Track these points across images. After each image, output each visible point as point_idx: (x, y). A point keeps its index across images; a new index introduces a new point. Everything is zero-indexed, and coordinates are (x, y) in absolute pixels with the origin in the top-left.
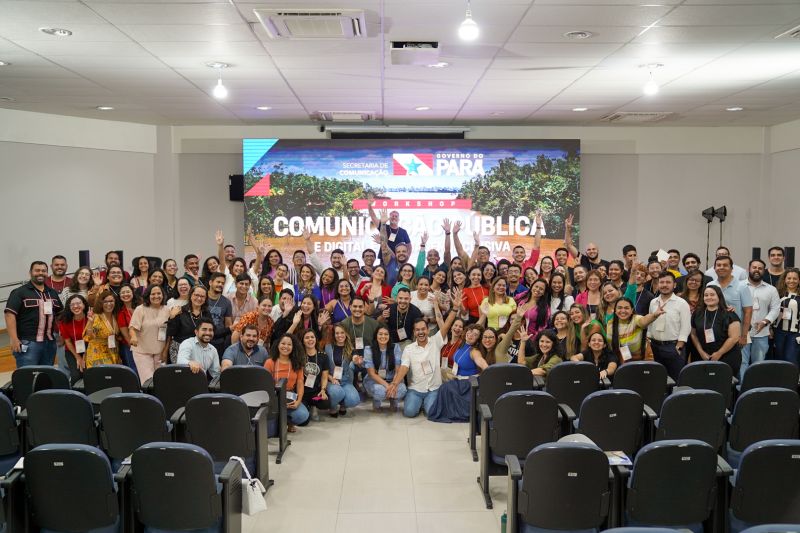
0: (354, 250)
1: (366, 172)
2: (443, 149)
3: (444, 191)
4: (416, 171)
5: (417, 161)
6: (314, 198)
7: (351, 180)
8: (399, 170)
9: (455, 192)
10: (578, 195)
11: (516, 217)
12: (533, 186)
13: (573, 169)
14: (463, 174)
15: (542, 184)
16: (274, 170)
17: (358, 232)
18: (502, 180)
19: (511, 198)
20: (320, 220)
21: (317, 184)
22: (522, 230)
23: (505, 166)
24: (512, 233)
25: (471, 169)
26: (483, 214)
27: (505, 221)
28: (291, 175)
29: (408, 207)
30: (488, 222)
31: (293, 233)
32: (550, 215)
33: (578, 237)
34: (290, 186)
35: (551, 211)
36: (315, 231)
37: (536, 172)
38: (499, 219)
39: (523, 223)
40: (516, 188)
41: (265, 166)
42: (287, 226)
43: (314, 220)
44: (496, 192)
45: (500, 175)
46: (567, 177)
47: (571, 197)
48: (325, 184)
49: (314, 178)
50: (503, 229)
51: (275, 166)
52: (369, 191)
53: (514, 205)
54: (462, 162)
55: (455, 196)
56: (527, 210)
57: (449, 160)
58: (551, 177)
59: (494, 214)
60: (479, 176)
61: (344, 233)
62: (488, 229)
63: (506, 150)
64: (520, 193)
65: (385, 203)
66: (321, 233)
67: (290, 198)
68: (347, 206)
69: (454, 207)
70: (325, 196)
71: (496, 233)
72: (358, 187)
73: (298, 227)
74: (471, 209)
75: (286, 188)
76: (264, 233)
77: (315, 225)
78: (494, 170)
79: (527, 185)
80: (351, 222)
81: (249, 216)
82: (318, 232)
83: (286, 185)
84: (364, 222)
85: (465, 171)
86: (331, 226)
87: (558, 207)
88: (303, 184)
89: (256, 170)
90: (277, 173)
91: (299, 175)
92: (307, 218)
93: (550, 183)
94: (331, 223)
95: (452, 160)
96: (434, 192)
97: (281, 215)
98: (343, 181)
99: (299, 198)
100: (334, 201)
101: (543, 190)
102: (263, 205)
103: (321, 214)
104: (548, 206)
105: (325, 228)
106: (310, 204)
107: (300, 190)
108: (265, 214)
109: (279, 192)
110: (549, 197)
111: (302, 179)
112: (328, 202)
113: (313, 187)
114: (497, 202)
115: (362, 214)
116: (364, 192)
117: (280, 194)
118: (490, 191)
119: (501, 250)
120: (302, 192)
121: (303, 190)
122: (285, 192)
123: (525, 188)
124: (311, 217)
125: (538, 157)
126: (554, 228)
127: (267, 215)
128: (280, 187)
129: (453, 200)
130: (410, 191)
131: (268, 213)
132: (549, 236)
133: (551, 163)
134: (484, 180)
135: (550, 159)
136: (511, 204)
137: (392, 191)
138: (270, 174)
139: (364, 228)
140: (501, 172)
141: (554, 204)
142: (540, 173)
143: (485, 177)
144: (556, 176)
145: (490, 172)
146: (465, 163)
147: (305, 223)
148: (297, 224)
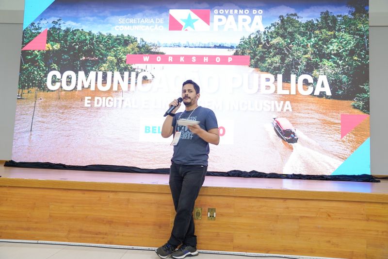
1: (141, 27)
3: (220, 47)
5: (194, 16)
6: (88, 53)
7: (125, 35)
8: (175, 25)
9: (232, 47)
10: (367, 53)
11: (298, 75)
12: (317, 44)
13: (361, 26)
15: (326, 41)
16: (52, 25)
17: (129, 87)
18: (283, 36)
19: (292, 55)
20: (92, 74)
21: (92, 39)
22: (306, 89)
23: (285, 22)
24: (293, 92)
26: (262, 71)
27: (286, 79)
28: (67, 31)
29: (182, 63)
30: (268, 80)
31: (65, 87)
32: (336, 74)
33: (368, 99)
34: (66, 41)
35: (338, 70)
36: (86, 86)
37: (320, 29)
38: (280, 77)
39: (306, 82)
40: (299, 45)
41: (43, 22)
42: (60, 81)
43: (87, 74)
44: (276, 48)
45: (281, 32)
46: (354, 34)
47: (359, 56)
48: (100, 39)
49: (90, 34)
50: (284, 88)
51: (54, 22)
52: (143, 46)
53: (295, 63)
54: (241, 17)
55: (232, 52)
56: (310, 68)
58: (337, 33)
59: (275, 71)
60: (258, 32)
61: (115, 88)
62: (268, 87)
64: (302, 50)
65: (159, 58)
66: (93, 88)
67: (65, 53)
68: (120, 61)
69: (232, 63)
70: (99, 51)
71: (276, 92)
72: (132, 42)
73: (70, 82)
74: (249, 66)
75: (62, 43)
76: (37, 86)
77: (87, 79)
78: (275, 26)
79: (310, 42)
80: (123, 78)
81: (24, 70)
82: (89, 87)
83: (62, 40)
84: (137, 77)
85: (243, 26)
86: (103, 81)
87: (344, 66)
88: (79, 39)
89: (35, 25)
90: (55, 28)
91: (75, 30)
92: (79, 72)
93: (335, 40)
94: (103, 77)
95: (229, 16)
96: (210, 47)
97: (54, 69)
98: (118, 36)
99: (74, 52)
100: (108, 55)
101: (328, 48)
102: (38, 59)
103: (94, 69)
104: (333, 65)
105: (96, 83)
106: (84, 58)
107: (74, 45)
108: (39, 68)
109: (55, 47)
110: (334, 55)
111: (78, 34)
112: (101, 57)
113: (88, 42)
114: (277, 59)
115: (135, 69)
116: (138, 47)
117: (56, 48)
118: (270, 47)
119: (282, 110)
120: (77, 47)
121: (78, 45)
122: (60, 47)
123: (307, 45)
124: (83, 72)
125: (322, 13)
126: (341, 88)
127: (41, 69)
128: (56, 42)
129: (230, 56)
130: (185, 47)
131: (43, 68)
132: (334, 96)
133: (336, 19)
134: (263, 36)
135: (335, 15)
136: (292, 61)
137: (166, 46)
138: (48, 29)
139: (136, 83)
140: (281, 28)
141: (340, 63)
142: (324, 30)
143: (265, 33)
144: (341, 34)
145: (270, 28)
146: (243, 19)
147: (77, 78)
148: (69, 78)
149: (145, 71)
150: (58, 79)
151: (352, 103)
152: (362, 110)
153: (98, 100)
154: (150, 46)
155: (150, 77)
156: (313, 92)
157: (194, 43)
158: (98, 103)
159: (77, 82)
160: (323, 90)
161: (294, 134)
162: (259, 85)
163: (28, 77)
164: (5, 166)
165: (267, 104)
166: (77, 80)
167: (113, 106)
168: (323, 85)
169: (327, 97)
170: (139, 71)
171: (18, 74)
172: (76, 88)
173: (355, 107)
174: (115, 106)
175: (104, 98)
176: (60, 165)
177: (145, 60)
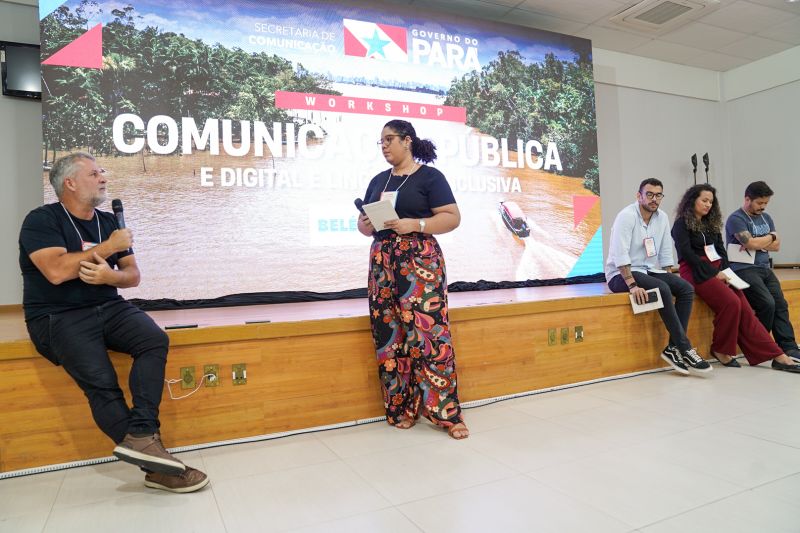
1: (297, 44)
2: (421, 23)
3: (425, 90)
4: (383, 54)
5: (383, 36)
6: (199, 81)
7: (270, 55)
8: (354, 48)
9: (441, 93)
10: (594, 116)
11: (526, 141)
12: (543, 97)
13: (586, 79)
14: (452, 66)
15: (553, 95)
16: (113, 18)
17: (284, 151)
18: (504, 82)
19: (517, 111)
20: (211, 124)
21: (204, 55)
22: (535, 161)
23: (507, 62)
24: (521, 165)
25: (463, 60)
26: (482, 132)
27: (512, 147)
28: (149, 33)
29: (368, 112)
30: (490, 146)
31: (155, 147)
32: (566, 141)
33: (598, 176)
34: (148, 54)
35: (567, 136)
36: (201, 145)
37: (546, 77)
38: (504, 141)
39: (534, 149)
40: (524, 98)
41: (90, 8)
42: (143, 135)
43: (200, 123)
44: (498, 100)
45: (502, 75)
46: (580, 89)
47: (587, 120)
48: (221, 56)
49: (198, 44)
51: (115, 12)
52: (304, 78)
53: (521, 124)
54: (450, 47)
55: (441, 101)
56: (539, 131)
57: (430, 42)
58: (564, 86)
59: (498, 133)
60: (474, 72)
61: (259, 152)
62: (491, 157)
63: (507, 38)
64: (528, 105)
65: (332, 102)
66: (214, 150)
67: (149, 78)
68: (263, 101)
69: (442, 118)
70: (221, 80)
71: (501, 163)
72: (283, 69)
73: (166, 137)
74: (466, 124)
75: (139, 57)
76: (91, 145)
77: (201, 134)
78: (494, 66)
79: (536, 95)
80: (271, 133)
81: (53, 108)
82: (208, 148)
83: (138, 51)
84: (296, 133)
85: (454, 62)
86: (233, 137)
87: (574, 131)
88: (176, 53)
89: (69, 12)
90: (120, 24)
91: (167, 35)
92: (184, 120)
93: (562, 96)
94: (233, 131)
95: (435, 43)
96: (410, 90)
97: (128, 111)
98: (255, 55)
99: (168, 79)
100: (239, 89)
101: (556, 105)
102: (86, 87)
103: (213, 113)
104: (562, 129)
105: (221, 142)
106: (191, 92)
107: (168, 64)
108: (91, 106)
109: (123, 64)
110: (563, 115)
111: (174, 43)
112: (226, 91)
113: (195, 60)
114: (499, 115)
115: (292, 118)
116: (295, 79)
117: (126, 67)
118: (491, 97)
119: (510, 191)
120: (174, 68)
121: (175, 65)
122: (137, 66)
123: (533, 98)
124: (192, 119)
125: (547, 55)
126: (571, 161)
127: (97, 108)
128: (126, 54)
129: (440, 107)
130: (373, 85)
131: (99, 106)
132: (566, 172)
133: (562, 67)
134: (481, 80)
135: (561, 61)
136: (518, 120)
137: (342, 82)
138: (104, 25)
139: (296, 143)
140: (502, 70)
141: (569, 126)
142: (551, 80)
143: (482, 74)
144: (568, 87)
145: (488, 69)
146: (453, 50)
147: (180, 130)
148: (163, 130)
149: (310, 122)
150: (139, 131)
151: (583, 181)
152: (592, 191)
153: (227, 173)
154: (316, 79)
155: (319, 134)
156: (543, 166)
157: (387, 81)
158: (228, 180)
159: (180, 138)
160: (553, 162)
161: (525, 224)
162: (480, 154)
163: (66, 124)
165: (492, 181)
166: (180, 134)
167: (258, 185)
168: (553, 157)
169: (558, 173)
170: (301, 122)
172: (179, 150)
173: (586, 187)
174: (261, 184)
175: (239, 170)
176: (165, 301)
177: (308, 103)
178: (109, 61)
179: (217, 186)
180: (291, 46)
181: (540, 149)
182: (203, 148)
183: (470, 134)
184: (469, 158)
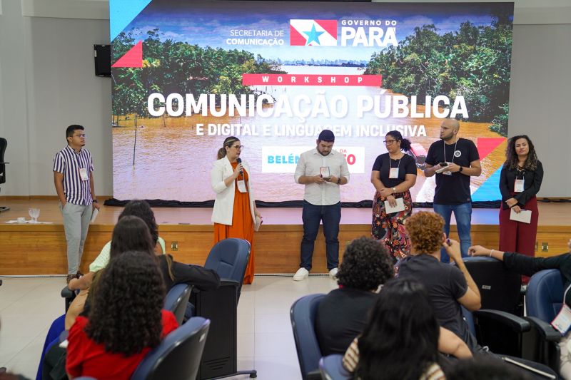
0: (243, 134)
1: (258, 41)
2: (349, 15)
3: (350, 65)
4: (318, 42)
5: (319, 28)
6: (196, 71)
7: (240, 50)
8: (297, 39)
9: (362, 66)
10: (509, 70)
11: (433, 97)
12: (456, 60)
13: (503, 39)
14: (372, 44)
15: (465, 57)
16: (148, 36)
17: (247, 112)
18: (419, 52)
19: (428, 74)
20: (203, 97)
21: (199, 55)
22: (441, 112)
23: (422, 35)
24: (428, 115)
25: (382, 39)
26: (395, 92)
27: (421, 101)
28: (168, 43)
29: (307, 84)
30: (401, 102)
31: (171, 112)
32: (475, 94)
33: (507, 120)
34: (167, 56)
35: (476, 90)
36: (197, 111)
37: (459, 42)
38: (414, 98)
39: (442, 104)
40: (435, 62)
41: (136, 32)
42: (164, 105)
43: (196, 98)
44: (410, 66)
45: (416, 46)
46: (496, 48)
47: (500, 73)
48: (209, 54)
49: (196, 48)
50: (418, 111)
51: (149, 32)
52: (261, 64)
53: (431, 83)
54: (372, 30)
55: (362, 71)
56: (447, 88)
57: (356, 28)
58: (477, 48)
59: (408, 92)
60: (391, 47)
61: (231, 113)
62: (401, 110)
63: (424, 15)
64: (439, 67)
65: (280, 79)
66: (205, 114)
67: (167, 71)
68: (235, 81)
69: (362, 84)
70: (209, 69)
71: (409, 115)
72: (248, 59)
73: (177, 106)
74: (381, 87)
75: (162, 59)
76: (136, 112)
77: (197, 103)
78: (409, 40)
79: (447, 59)
80: (239, 101)
81: (117, 92)
82: (201, 112)
83: (162, 55)
84: (256, 101)
85: (375, 41)
86: (216, 105)
87: (484, 85)
88: (183, 55)
89: (125, 36)
90: (152, 40)
91: (178, 43)
92: (187, 95)
93: (475, 56)
94: (216, 101)
95: (359, 28)
96: (338, 66)
97: (156, 91)
98: (230, 51)
99: (178, 70)
100: (220, 75)
101: (467, 65)
102: (134, 79)
103: (204, 91)
104: (472, 84)
105: (208, 108)
106: (191, 78)
107: (178, 62)
108: (136, 89)
109: (153, 63)
110: (474, 72)
111: (182, 48)
112: (212, 76)
113: (194, 58)
114: (411, 78)
115: (253, 91)
116: (256, 65)
117: (155, 65)
118: (404, 65)
119: (416, 135)
120: (182, 64)
121: (183, 62)
122: (161, 64)
123: (445, 62)
124: (192, 95)
125: (462, 24)
126: (478, 110)
127: (139, 90)
128: (155, 58)
129: (361, 76)
130: (310, 65)
131: (141, 89)
132: (472, 119)
133: (478, 32)
134: (396, 52)
135: (477, 27)
136: (428, 80)
137: (288, 65)
138: (143, 41)
139: (255, 108)
140: (417, 43)
141: (479, 81)
142: (464, 44)
143: (398, 48)
144: (482, 48)
145: (404, 43)
146: (375, 32)
147: (185, 102)
148: (176, 102)
149: (264, 93)
150: (162, 103)
151: (490, 125)
152: (499, 133)
153: (212, 128)
154: (270, 64)
155: (270, 101)
156: (449, 115)
157: (320, 60)
158: (212, 131)
159: (185, 107)
160: (459, 112)
162: (392, 109)
163: (124, 100)
164: (105, 205)
166: (185, 104)
168: (460, 107)
169: (464, 120)
170: (259, 93)
171: (110, 97)
172: (184, 113)
173: (492, 130)
175: (219, 125)
176: (174, 201)
177: (264, 81)
178: (146, 63)
179: (206, 134)
180: (254, 43)
181: (447, 101)
182: (198, 112)
183: (384, 94)
184: (382, 112)
